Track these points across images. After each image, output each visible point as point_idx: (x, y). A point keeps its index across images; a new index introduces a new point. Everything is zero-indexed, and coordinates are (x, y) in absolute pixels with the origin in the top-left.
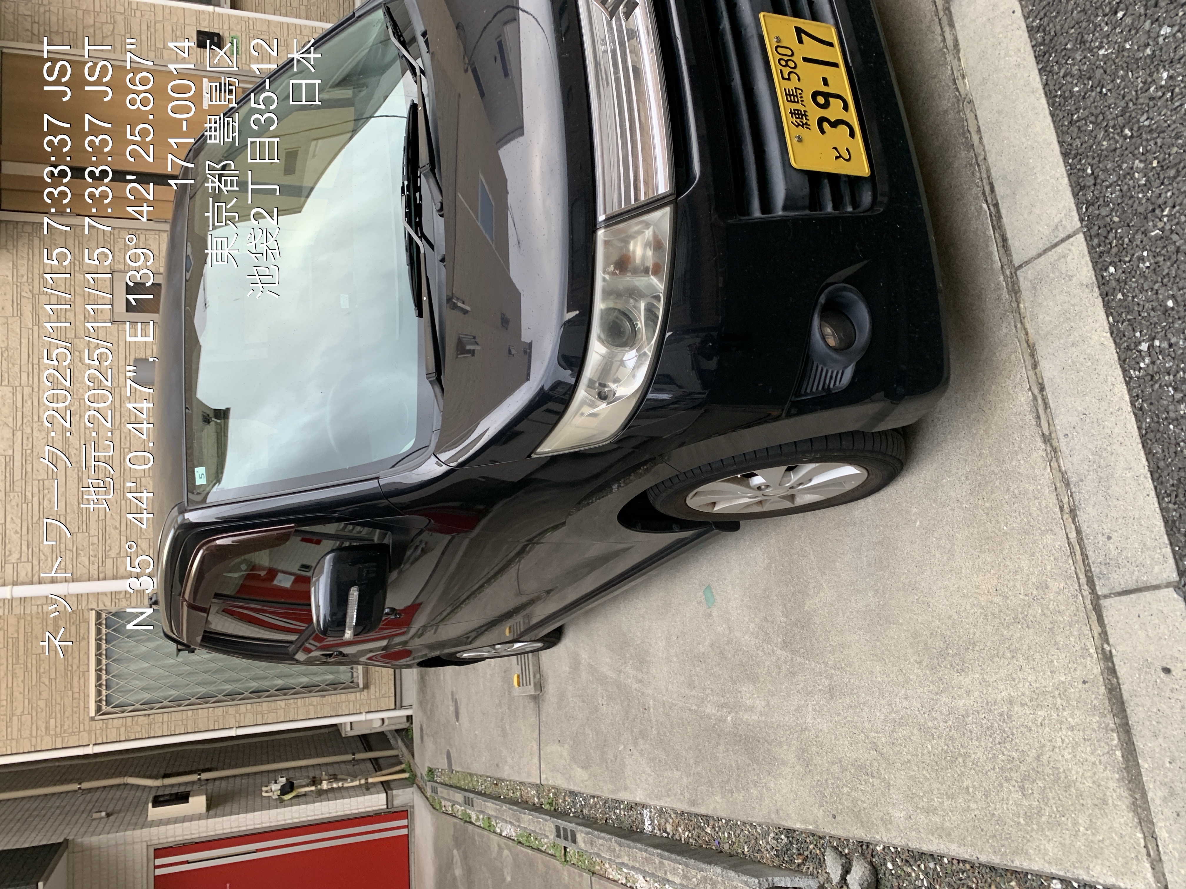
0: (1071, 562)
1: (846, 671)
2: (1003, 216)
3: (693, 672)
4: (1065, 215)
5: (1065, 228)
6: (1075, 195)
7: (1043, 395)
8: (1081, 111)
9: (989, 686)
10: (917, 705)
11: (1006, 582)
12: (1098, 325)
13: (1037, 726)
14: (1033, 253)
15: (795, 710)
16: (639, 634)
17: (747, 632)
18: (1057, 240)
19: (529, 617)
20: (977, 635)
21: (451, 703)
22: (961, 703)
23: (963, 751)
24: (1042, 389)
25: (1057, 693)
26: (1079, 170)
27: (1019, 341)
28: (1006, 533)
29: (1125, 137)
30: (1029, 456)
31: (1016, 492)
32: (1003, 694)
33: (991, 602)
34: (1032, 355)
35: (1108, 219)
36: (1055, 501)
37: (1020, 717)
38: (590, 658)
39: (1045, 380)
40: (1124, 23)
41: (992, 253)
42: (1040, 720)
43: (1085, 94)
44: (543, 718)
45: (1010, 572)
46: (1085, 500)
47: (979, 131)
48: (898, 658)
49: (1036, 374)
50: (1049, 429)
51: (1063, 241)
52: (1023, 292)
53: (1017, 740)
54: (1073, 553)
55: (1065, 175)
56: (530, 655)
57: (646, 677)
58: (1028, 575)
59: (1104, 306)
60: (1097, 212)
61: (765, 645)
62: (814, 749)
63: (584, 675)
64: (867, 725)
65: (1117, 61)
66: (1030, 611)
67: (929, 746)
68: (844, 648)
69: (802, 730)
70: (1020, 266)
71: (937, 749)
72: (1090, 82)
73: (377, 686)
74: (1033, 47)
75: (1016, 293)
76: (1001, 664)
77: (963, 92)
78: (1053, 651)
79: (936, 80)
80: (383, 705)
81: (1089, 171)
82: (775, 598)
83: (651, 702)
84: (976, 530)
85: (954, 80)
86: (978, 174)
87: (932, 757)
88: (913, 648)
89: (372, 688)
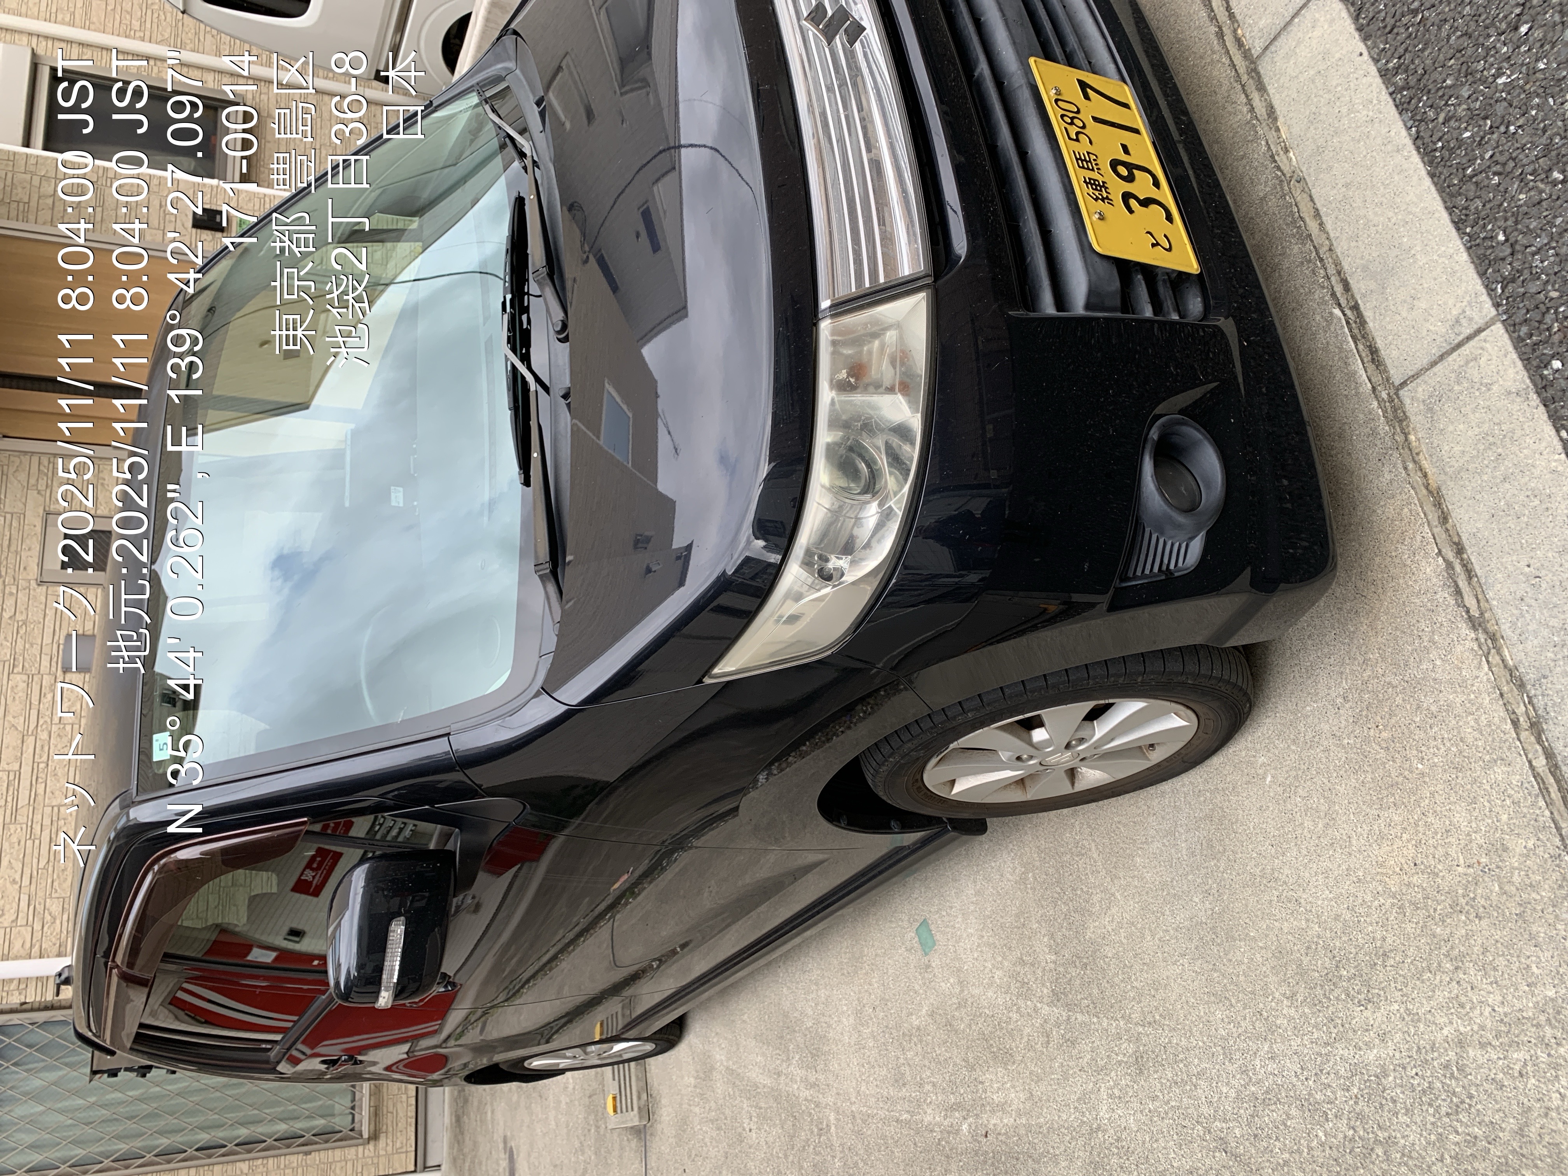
0: (1542, 803)
1: (1162, 1026)
2: (1368, 320)
3: (901, 1061)
4: (1469, 303)
5: (1471, 319)
6: (1482, 274)
7: (1462, 560)
8: (1479, 161)
9: (1419, 1020)
10: (1293, 1066)
11: (1432, 850)
12: (1544, 444)
13: (1513, 1077)
14: (1425, 362)
15: (1079, 1099)
16: (810, 1012)
17: (991, 985)
18: (1460, 338)
19: (630, 1003)
20: (1389, 940)
21: (502, 1155)
22: (1371, 1056)
23: (1381, 1135)
24: (1460, 550)
25: (1542, 1018)
26: (1484, 238)
27: (1413, 488)
28: (1423, 774)
29: (1555, 183)
30: (1450, 652)
31: (1434, 708)
32: (1445, 1032)
33: (1409, 885)
34: (1438, 504)
35: (1542, 296)
36: (1503, 713)
37: (1480, 1067)
38: (728, 1059)
39: (1464, 539)
40: (1531, 39)
41: (1355, 373)
42: (1517, 1067)
43: (1482, 138)
44: (653, 1163)
45: (1436, 833)
46: (1554, 705)
47: (1317, 214)
48: (1253, 993)
49: (1447, 530)
50: (1479, 607)
51: (1469, 338)
52: (1412, 418)
53: (1479, 1107)
54: (1544, 790)
55: (1462, 249)
56: (633, 1064)
57: (821, 1077)
58: (1469, 835)
59: (1550, 417)
60: (1522, 290)
61: (1021, 1002)
62: (1114, 1160)
63: (720, 1087)
64: (1205, 1110)
65: (1528, 87)
66: (1479, 891)
67: (1321, 1134)
68: (1157, 990)
69: (1092, 1131)
70: (1404, 384)
71: (1335, 1137)
72: (1489, 122)
73: (390, 1135)
74: (1391, 94)
75: (1401, 421)
76: (1437, 982)
77: (1286, 168)
78: (1529, 950)
79: (1244, 161)
80: (397, 1165)
81: (1501, 237)
82: (1035, 926)
83: (832, 1117)
84: (1369, 776)
85: (1272, 156)
86: (1322, 271)
87: (1328, 1151)
88: (1277, 974)
89: (383, 1136)
